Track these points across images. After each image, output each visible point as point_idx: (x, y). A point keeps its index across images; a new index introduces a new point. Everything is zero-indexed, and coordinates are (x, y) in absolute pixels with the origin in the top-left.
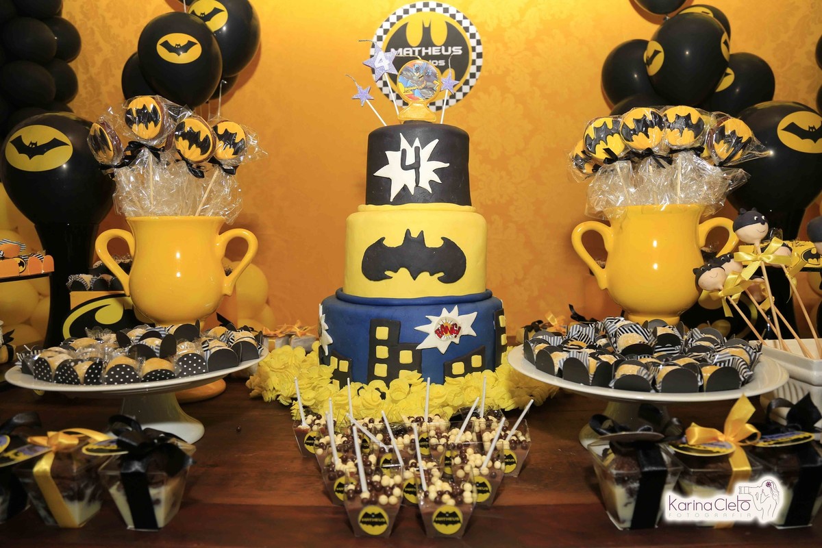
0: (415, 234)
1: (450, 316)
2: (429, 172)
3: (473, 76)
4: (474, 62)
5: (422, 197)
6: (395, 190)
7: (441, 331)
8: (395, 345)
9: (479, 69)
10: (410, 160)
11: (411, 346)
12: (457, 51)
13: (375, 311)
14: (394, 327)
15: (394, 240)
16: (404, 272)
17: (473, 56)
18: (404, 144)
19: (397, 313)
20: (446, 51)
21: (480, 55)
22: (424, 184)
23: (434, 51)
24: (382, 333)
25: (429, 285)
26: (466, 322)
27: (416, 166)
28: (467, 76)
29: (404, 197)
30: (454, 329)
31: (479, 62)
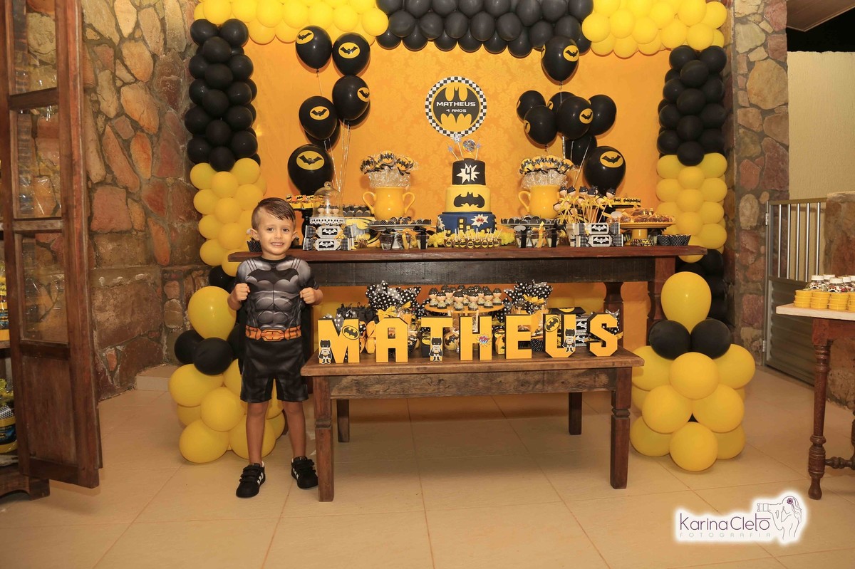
0: (470, 193)
1: (481, 216)
2: (474, 175)
3: (481, 118)
4: (482, 111)
5: (472, 182)
6: (463, 181)
7: (478, 220)
8: (465, 224)
9: (484, 114)
10: (468, 171)
11: (470, 225)
12: (473, 104)
13: (459, 215)
14: (465, 219)
15: (464, 195)
16: (467, 204)
17: (481, 107)
18: (466, 167)
19: (466, 216)
20: (467, 104)
21: (485, 107)
22: (472, 179)
23: (460, 104)
24: (461, 221)
25: (474, 208)
26: (485, 219)
27: (470, 173)
28: (478, 118)
29: (466, 182)
30: (482, 220)
31: (485, 111)
